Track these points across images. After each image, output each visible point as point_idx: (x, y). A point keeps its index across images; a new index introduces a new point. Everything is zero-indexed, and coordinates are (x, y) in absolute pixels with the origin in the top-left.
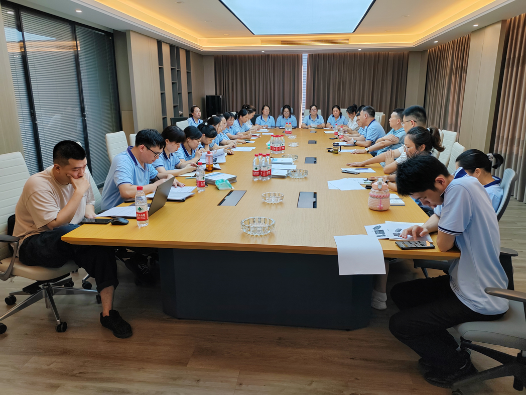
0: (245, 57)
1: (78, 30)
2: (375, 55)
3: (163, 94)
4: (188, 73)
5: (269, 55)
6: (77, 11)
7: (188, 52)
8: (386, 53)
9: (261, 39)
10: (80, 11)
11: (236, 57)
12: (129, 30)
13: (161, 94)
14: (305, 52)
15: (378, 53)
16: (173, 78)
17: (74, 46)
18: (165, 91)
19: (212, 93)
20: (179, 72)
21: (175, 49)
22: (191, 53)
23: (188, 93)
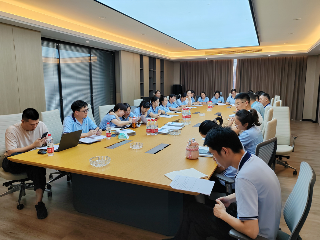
0: (198, 62)
1: (92, 51)
2: (283, 59)
3: (142, 85)
4: (162, 72)
5: (212, 60)
6: (87, 42)
7: (162, 60)
8: (291, 57)
9: (205, 51)
10: (88, 42)
11: (193, 62)
12: (121, 50)
13: (141, 84)
14: (235, 58)
15: (285, 57)
16: (150, 75)
17: (89, 60)
18: (143, 82)
19: (178, 83)
20: (155, 72)
21: (152, 59)
22: (164, 61)
23: (161, 83)
